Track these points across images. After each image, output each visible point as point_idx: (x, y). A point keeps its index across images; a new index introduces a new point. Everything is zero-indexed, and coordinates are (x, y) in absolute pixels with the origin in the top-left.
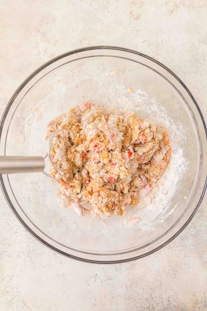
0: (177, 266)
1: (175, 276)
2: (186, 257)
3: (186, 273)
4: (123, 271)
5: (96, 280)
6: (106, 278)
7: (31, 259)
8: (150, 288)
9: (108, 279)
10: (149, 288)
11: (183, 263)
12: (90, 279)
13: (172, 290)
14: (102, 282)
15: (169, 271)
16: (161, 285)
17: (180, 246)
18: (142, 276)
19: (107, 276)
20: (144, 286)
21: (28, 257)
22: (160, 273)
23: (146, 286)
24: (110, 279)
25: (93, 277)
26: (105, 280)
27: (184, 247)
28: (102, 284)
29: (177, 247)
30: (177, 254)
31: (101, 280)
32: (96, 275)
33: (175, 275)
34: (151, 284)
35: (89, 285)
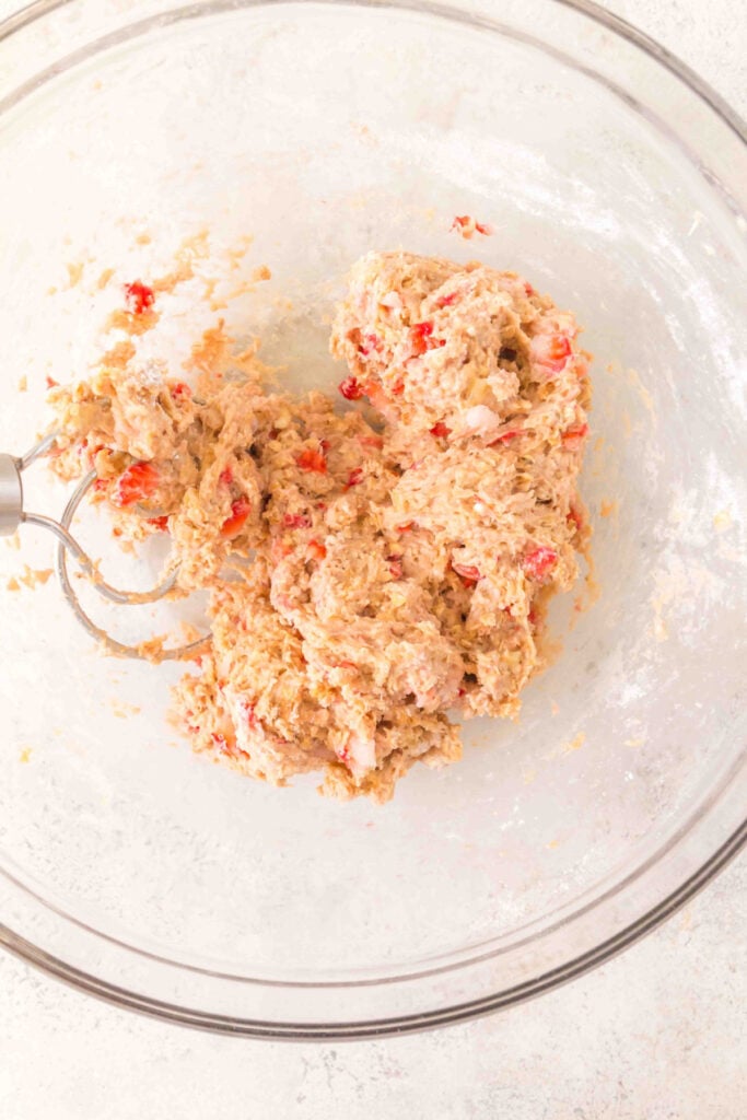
0: (695, 1012)
1: (688, 1053)
2: (734, 971)
3: (738, 1040)
4: (452, 1037)
5: (331, 1077)
6: (377, 1068)
7: (38, 990)
8: (576, 1110)
9: (386, 1073)
10: (572, 1109)
11: (721, 996)
12: (306, 1072)
13: (672, 1114)
14: (360, 1087)
15: (659, 1032)
16: (624, 1097)
17: (707, 921)
18: (540, 1057)
19: (381, 1058)
20: (548, 1099)
21: (24, 980)
22: (618, 1041)
23: (555, 1099)
24: (398, 1073)
25: (318, 1067)
26: (373, 1079)
27: (727, 927)
28: (360, 1097)
29: (698, 926)
30: (697, 959)
31: (356, 1079)
32: (330, 1057)
33: (688, 1049)
34: (580, 1091)
35: (300, 1100)
